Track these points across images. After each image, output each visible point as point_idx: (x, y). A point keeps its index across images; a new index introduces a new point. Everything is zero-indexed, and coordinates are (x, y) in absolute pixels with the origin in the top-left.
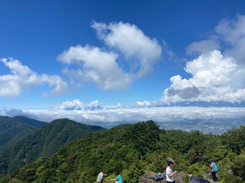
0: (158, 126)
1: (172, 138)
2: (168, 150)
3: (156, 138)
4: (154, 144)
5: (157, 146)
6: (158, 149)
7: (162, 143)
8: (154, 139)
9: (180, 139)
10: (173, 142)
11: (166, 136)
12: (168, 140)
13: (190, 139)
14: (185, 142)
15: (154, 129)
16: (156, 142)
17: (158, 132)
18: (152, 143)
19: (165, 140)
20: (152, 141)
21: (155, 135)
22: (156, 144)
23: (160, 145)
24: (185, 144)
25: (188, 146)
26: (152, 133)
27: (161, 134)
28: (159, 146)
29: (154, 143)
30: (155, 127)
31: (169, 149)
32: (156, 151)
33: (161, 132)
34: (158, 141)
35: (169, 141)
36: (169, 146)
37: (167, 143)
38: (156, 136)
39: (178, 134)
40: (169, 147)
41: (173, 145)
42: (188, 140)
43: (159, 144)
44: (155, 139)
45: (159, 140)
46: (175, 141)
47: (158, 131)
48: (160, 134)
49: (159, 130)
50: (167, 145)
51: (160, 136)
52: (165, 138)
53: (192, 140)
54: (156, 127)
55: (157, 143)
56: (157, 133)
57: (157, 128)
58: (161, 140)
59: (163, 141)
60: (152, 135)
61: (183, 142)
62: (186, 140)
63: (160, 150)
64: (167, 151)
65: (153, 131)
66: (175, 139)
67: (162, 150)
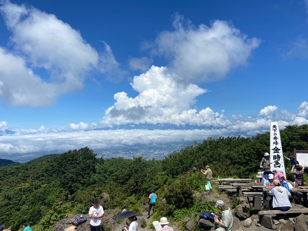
0: (94, 154)
1: (111, 169)
2: (106, 183)
3: (91, 169)
4: (88, 178)
5: (91, 180)
6: (93, 184)
7: (98, 176)
8: (88, 171)
9: (120, 168)
10: (112, 172)
11: (104, 166)
12: (105, 170)
13: (130, 168)
14: (125, 172)
15: (90, 159)
16: (91, 175)
17: (94, 163)
18: (85, 177)
19: (102, 171)
20: (86, 174)
21: (89, 167)
22: (90, 177)
23: (96, 179)
24: (125, 173)
25: (128, 175)
26: (85, 165)
27: (98, 164)
28: (94, 180)
29: (88, 176)
30: (90, 156)
31: (106, 181)
32: (89, 186)
33: (98, 162)
34: (94, 174)
35: (107, 172)
36: (106, 179)
37: (104, 175)
38: (91, 168)
39: (118, 163)
40: (106, 180)
41: (111, 176)
42: (128, 169)
43: (95, 177)
44: (90, 171)
45: (95, 172)
46: (114, 171)
47: (94, 161)
48: (96, 164)
49: (95, 159)
50: (104, 177)
51: (96, 167)
52: (102, 169)
53: (133, 168)
54: (92, 156)
55: (92, 176)
56: (92, 164)
57: (93, 157)
58: (97, 171)
59: (99, 173)
60: (86, 167)
61: (123, 172)
62: (126, 169)
63: (95, 185)
64: (103, 185)
65: (88, 162)
66: (115, 168)
67: (98, 184)
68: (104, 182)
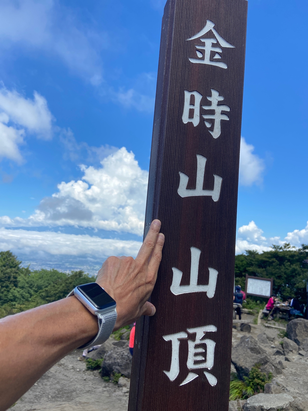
0: (18, 262)
1: (40, 282)
2: (30, 301)
3: (11, 281)
4: (5, 293)
5: (10, 296)
6: (12, 300)
7: (20, 291)
8: (7, 283)
9: (52, 283)
10: (39, 288)
11: (30, 279)
12: (31, 285)
13: (67, 283)
14: (58, 288)
15: (11, 267)
16: (10, 289)
17: (16, 273)
18: (2, 290)
19: (27, 285)
20: (3, 287)
21: (9, 278)
22: (8, 291)
23: (17, 295)
24: (59, 289)
25: (61, 292)
26: (4, 274)
27: (22, 275)
28: (14, 296)
29: (5, 290)
30: (12, 263)
31: (30, 299)
32: (6, 304)
33: (22, 272)
34: (14, 288)
35: (33, 286)
36: (31, 295)
37: (29, 290)
38: (12, 279)
39: (51, 276)
40: (30, 297)
41: (38, 293)
42: (63, 285)
43: (16, 292)
44: (10, 284)
45: (16, 286)
46: (43, 287)
47: (17, 271)
48: (19, 275)
49: (18, 268)
50: (29, 293)
51: (19, 279)
52: (27, 283)
53: (71, 283)
54: (15, 264)
55: (12, 291)
56: (15, 274)
57: (16, 266)
58: (19, 285)
59: (22, 288)
60: (6, 277)
61: (56, 288)
62: (61, 284)
63: (14, 303)
64: (26, 303)
65: (9, 270)
66: (45, 283)
67: (19, 302)
68: (27, 300)
